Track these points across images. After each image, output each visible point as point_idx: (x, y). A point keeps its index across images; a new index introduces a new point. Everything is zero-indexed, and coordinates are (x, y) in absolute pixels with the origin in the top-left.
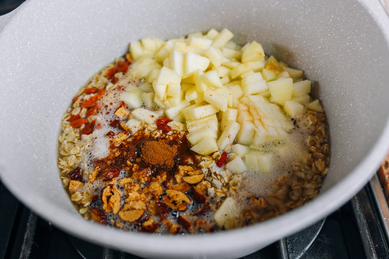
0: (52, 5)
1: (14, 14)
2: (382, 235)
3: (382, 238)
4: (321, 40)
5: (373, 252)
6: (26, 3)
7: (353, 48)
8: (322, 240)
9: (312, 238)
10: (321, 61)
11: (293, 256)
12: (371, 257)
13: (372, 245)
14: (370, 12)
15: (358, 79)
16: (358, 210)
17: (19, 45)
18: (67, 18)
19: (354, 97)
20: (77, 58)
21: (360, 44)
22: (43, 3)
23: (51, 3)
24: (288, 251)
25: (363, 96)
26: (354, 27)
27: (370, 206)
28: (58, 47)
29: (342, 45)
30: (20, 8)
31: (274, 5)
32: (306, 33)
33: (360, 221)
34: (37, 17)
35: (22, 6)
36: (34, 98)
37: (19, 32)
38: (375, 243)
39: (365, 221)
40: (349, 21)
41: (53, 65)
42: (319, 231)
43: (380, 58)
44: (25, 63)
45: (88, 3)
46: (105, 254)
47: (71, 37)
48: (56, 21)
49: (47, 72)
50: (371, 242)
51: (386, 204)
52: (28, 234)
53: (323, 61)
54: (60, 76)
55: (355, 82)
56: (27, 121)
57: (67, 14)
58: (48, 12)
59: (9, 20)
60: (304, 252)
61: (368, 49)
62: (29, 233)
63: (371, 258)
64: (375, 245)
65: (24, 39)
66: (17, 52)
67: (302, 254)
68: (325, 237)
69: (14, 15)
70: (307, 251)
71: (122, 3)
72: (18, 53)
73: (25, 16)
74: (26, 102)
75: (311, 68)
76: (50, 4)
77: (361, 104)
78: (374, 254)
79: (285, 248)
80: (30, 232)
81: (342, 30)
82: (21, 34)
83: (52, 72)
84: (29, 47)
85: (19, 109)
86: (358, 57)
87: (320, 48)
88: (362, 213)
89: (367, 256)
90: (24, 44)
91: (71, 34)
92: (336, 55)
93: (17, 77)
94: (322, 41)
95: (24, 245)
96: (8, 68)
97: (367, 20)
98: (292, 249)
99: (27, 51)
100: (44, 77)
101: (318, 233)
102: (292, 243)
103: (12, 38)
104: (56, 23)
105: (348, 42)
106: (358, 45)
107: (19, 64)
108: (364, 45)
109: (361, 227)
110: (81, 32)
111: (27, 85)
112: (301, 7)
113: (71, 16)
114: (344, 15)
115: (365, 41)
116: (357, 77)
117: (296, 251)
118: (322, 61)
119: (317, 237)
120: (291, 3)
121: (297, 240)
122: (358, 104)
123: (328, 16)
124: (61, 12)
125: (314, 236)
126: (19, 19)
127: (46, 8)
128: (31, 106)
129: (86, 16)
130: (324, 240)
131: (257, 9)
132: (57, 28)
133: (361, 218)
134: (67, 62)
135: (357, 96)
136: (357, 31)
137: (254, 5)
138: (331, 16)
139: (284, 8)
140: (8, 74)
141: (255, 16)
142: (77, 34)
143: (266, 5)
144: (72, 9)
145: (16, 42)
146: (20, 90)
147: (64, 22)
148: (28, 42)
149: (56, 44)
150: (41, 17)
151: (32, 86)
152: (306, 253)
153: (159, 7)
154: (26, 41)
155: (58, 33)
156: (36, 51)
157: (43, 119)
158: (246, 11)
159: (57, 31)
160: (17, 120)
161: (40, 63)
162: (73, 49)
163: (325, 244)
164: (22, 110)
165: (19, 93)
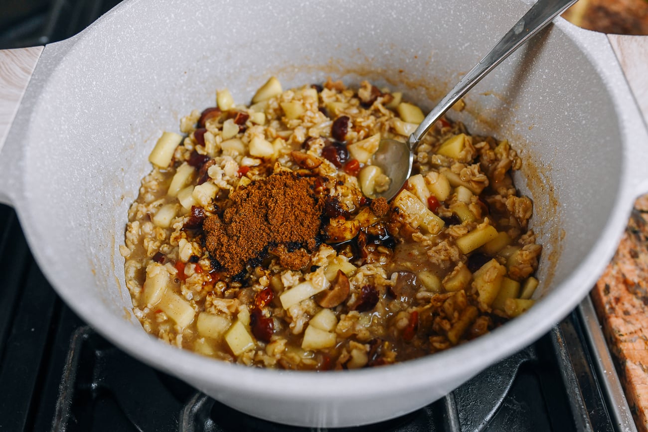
0: (133, 29)
1: (76, 39)
2: (600, 396)
3: (601, 400)
4: (529, 104)
5: (586, 422)
6: (94, 25)
7: (573, 120)
8: (510, 406)
9: (495, 403)
10: (528, 137)
11: (468, 430)
12: (584, 428)
13: (585, 410)
14: (599, 70)
15: (577, 167)
16: (564, 358)
17: (80, 85)
18: (152, 48)
19: (570, 194)
21: (584, 115)
22: (119, 26)
23: (130, 26)
24: (459, 422)
25: (582, 193)
26: (576, 89)
27: (583, 353)
28: (137, 91)
29: (558, 115)
30: (86, 32)
31: (463, 47)
33: (567, 374)
34: (109, 46)
35: (89, 30)
36: (96, 164)
37: (82, 66)
38: (589, 406)
39: (574, 375)
40: (570, 80)
41: (126, 117)
42: (506, 392)
43: (608, 138)
44: (87, 111)
45: (185, 28)
47: (155, 77)
48: (135, 52)
49: (118, 127)
50: (584, 405)
51: (607, 349)
53: (530, 136)
54: (136, 134)
55: (572, 171)
56: (84, 197)
57: (153, 42)
58: (125, 38)
59: (69, 48)
60: (483, 424)
61: (593, 124)
62: (63, 401)
63: (583, 431)
64: (589, 412)
65: (87, 77)
67: (481, 426)
68: (514, 401)
69: (77, 41)
70: (488, 422)
71: (234, 30)
72: (78, 96)
73: (92, 44)
74: (84, 169)
76: (129, 28)
77: (578, 205)
78: (588, 425)
79: (455, 418)
80: (64, 398)
81: (559, 92)
82: (84, 70)
83: (124, 128)
84: (94, 88)
85: (74, 179)
86: (580, 135)
87: (527, 116)
88: (570, 363)
89: (577, 427)
90: (87, 85)
91: (155, 72)
92: (549, 128)
93: (75, 131)
96: (63, 118)
97: (595, 81)
98: (466, 419)
99: (90, 94)
100: (112, 134)
101: (504, 395)
103: (71, 75)
104: (135, 56)
105: (567, 111)
106: (581, 117)
107: (79, 113)
108: (589, 117)
109: (568, 384)
110: (172, 69)
111: (87, 144)
113: (158, 46)
114: (563, 70)
115: (590, 111)
116: (576, 164)
117: (472, 422)
118: (528, 135)
119: (503, 401)
120: (488, 46)
121: (474, 405)
122: (575, 205)
124: (144, 40)
125: (498, 399)
126: (83, 47)
127: (122, 33)
128: (90, 176)
129: (180, 47)
130: (513, 406)
131: (437, 51)
132: (136, 63)
133: (568, 371)
134: (147, 114)
135: (574, 192)
136: (579, 95)
137: (433, 45)
138: (544, 70)
139: (477, 53)
140: (63, 127)
141: (434, 61)
142: (165, 72)
143: (450, 46)
144: (160, 35)
145: (77, 80)
146: (77, 151)
147: (148, 54)
148: (93, 81)
149: (133, 86)
150: (114, 45)
151: (94, 145)
152: (487, 425)
153: (290, 39)
154: (91, 80)
155: (138, 71)
156: (103, 94)
157: (106, 195)
158: (420, 53)
159: (136, 67)
160: (70, 195)
161: (108, 113)
162: (158, 94)
163: (515, 411)
164: (78, 180)
165: (75, 156)
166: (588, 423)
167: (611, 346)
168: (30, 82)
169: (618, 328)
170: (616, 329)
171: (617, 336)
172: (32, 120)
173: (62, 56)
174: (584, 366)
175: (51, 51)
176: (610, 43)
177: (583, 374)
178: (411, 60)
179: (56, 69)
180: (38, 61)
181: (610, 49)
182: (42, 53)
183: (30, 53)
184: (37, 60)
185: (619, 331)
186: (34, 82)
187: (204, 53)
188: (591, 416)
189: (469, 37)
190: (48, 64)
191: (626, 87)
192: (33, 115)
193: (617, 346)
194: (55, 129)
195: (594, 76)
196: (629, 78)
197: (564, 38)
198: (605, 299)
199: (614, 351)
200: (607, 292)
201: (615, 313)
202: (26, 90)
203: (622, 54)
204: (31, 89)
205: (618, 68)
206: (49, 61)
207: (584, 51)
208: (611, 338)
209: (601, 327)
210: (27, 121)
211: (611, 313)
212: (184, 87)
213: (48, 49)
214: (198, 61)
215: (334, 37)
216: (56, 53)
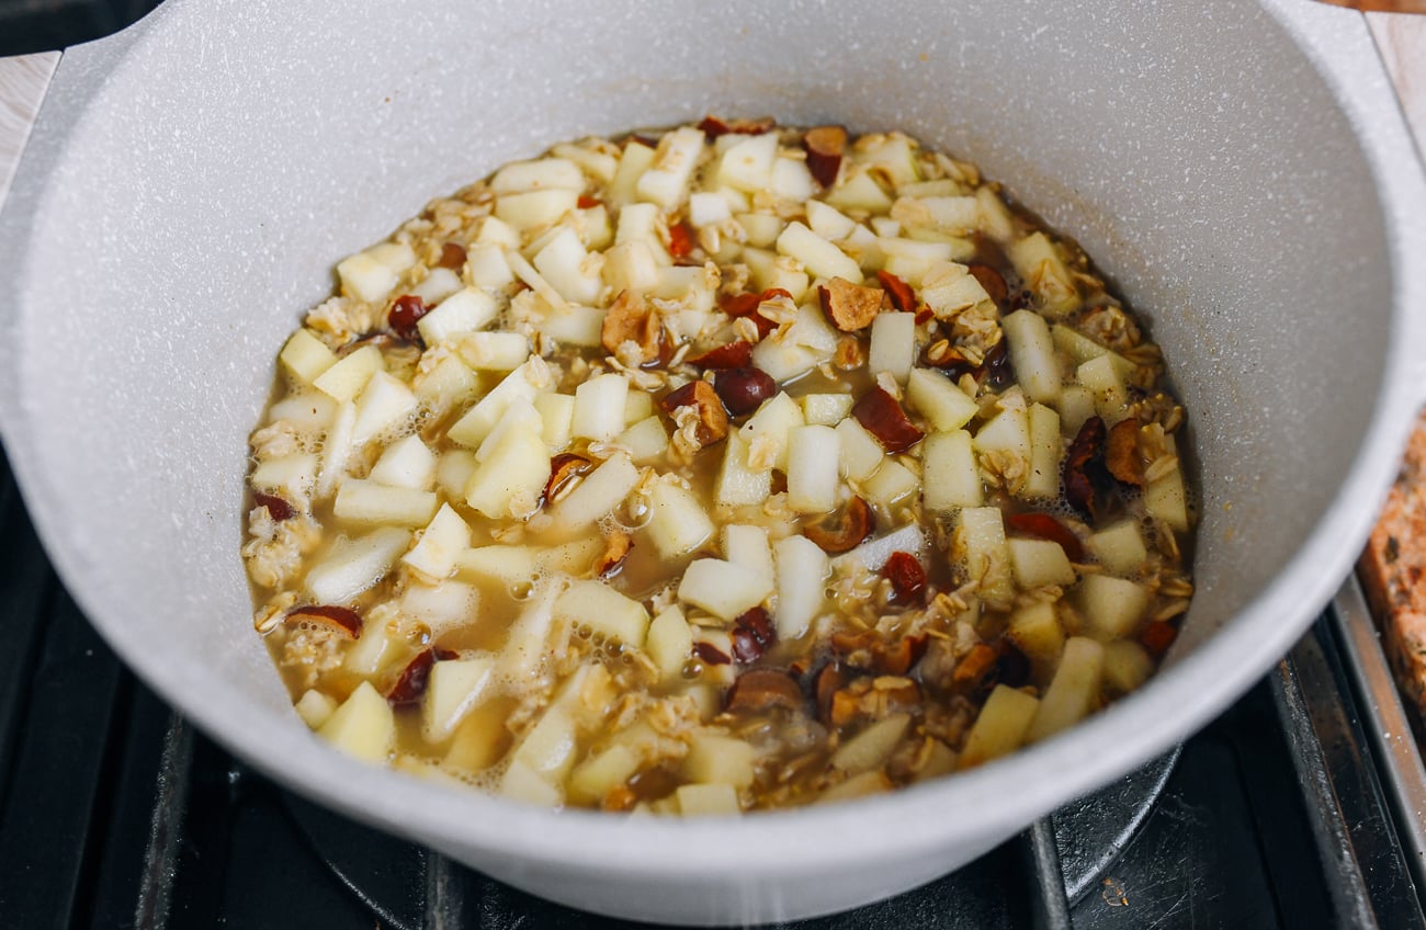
0: (263, 3)
1: (135, 35)
2: (1375, 792)
3: (1377, 799)
4: (1186, 172)
5: (1344, 846)
6: (176, 1)
7: (1284, 212)
8: (1171, 814)
9: (1137, 806)
10: (1183, 247)
11: (1075, 868)
12: (1337, 861)
13: (1340, 821)
14: (1343, 99)
15: (1295, 322)
16: (1293, 705)
17: (145, 140)
18: (310, 47)
19: (1277, 385)
20: (333, 183)
21: (1309, 201)
22: (232, 0)
24: (1056, 851)
26: (1292, 141)
27: (1336, 693)
28: (275, 146)
29: (1251, 198)
31: (1033, 36)
32: (1138, 142)
33: (1301, 742)
34: (211, 46)
35: (164, 11)
36: (183, 318)
37: (148, 97)
38: (1352, 813)
39: (1314, 743)
40: (1278, 119)
41: (251, 208)
42: (1162, 781)
43: (1363, 260)
44: (161, 200)
46: (436, 873)
47: (318, 113)
48: (271, 58)
49: (232, 232)
50: (1337, 811)
51: (1393, 684)
52: (165, 812)
53: (1188, 246)
54: (274, 246)
55: (1284, 331)
56: (157, 398)
57: (312, 34)
58: (248, 27)
59: (119, 56)
60: (1110, 854)
61: (1330, 223)
62: (168, 810)
63: (1335, 865)
64: (1351, 827)
65: (161, 119)
66: (137, 164)
67: (1105, 859)
68: (1181, 803)
69: (136, 39)
70: (1122, 850)
72: (140, 166)
73: (171, 43)
74: (156, 334)
75: (1148, 264)
76: (255, 2)
77: (1295, 412)
78: (1346, 853)
79: (1046, 841)
80: (170, 803)
81: (1255, 146)
82: (154, 105)
83: (247, 233)
84: (178, 146)
85: (133, 359)
86: (1301, 247)
87: (1180, 198)
88: (1307, 715)
90: (160, 138)
91: (318, 101)
92: (1232, 228)
93: (134, 247)
94: (1190, 174)
95: (153, 851)
96: (106, 219)
97: (1334, 125)
98: (1071, 843)
99: (168, 158)
100: (219, 249)
101: (1158, 789)
102: (1069, 825)
103: (123, 117)
104: (270, 67)
105: (1272, 190)
106: (1302, 206)
107: (142, 204)
108: (1320, 208)
109: (1300, 762)
110: (355, 94)
111: (163, 274)
112: (1124, 51)
113: (323, 42)
114: (1264, 94)
115: (1323, 194)
116: (1292, 316)
117: (1084, 851)
119: (1155, 802)
121: (1088, 812)
122: (1288, 411)
123: (1211, 93)
124: (290, 28)
125: (1144, 799)
126: (150, 53)
127: (240, 15)
128: (171, 347)
129: (374, 41)
130: (1179, 814)
131: (973, 43)
132: (273, 82)
133: (1301, 733)
134: (299, 198)
135: (1287, 381)
136: (1300, 155)
137: (962, 29)
138: (1220, 94)
139: (1065, 50)
140: (106, 239)
141: (966, 67)
142: (340, 102)
143: (1003, 34)
144: (327, 16)
145: (138, 130)
146: (140, 293)
147: (299, 62)
148: (174, 129)
149: (266, 134)
150: (222, 45)
151: (179, 277)
152: (1118, 856)
153: (629, 16)
154: (170, 126)
155: (277, 100)
156: (199, 159)
157: (207, 391)
158: (933, 47)
159: (273, 91)
160: (125, 396)
161: (210, 201)
162: (324, 152)
163: (1182, 824)
164: (143, 359)
165: (136, 303)
166: (1348, 849)
167: (1401, 678)
168: (30, 138)
169: (1416, 636)
170: (1411, 638)
171: (1415, 654)
172: (36, 228)
173: (103, 75)
174: (1340, 724)
175: (77, 63)
176: (1371, 32)
177: (1339, 742)
178: (912, 64)
179: (90, 106)
180: (49, 89)
181: (1371, 48)
182: (56, 69)
183: (30, 69)
184: (46, 87)
185: (1419, 645)
186: (39, 137)
187: (430, 55)
188: (1356, 835)
189: (1047, 13)
190: (70, 95)
191: (1405, 141)
192: (39, 215)
193: (1414, 678)
194: (88, 245)
195: (1331, 112)
196: (1412, 117)
197: (1264, 22)
198: (1387, 572)
199: (1409, 689)
200: (1392, 556)
201: (1410, 604)
202: (23, 157)
203: (1399, 61)
204: (33, 155)
205: (1388, 94)
206: (74, 88)
207: (1311, 54)
208: (1401, 660)
209: (1378, 634)
210: (26, 231)
211: (1401, 603)
212: (385, 134)
213: (69, 58)
214: (416, 73)
215: (731, 11)
216: (89, 69)
